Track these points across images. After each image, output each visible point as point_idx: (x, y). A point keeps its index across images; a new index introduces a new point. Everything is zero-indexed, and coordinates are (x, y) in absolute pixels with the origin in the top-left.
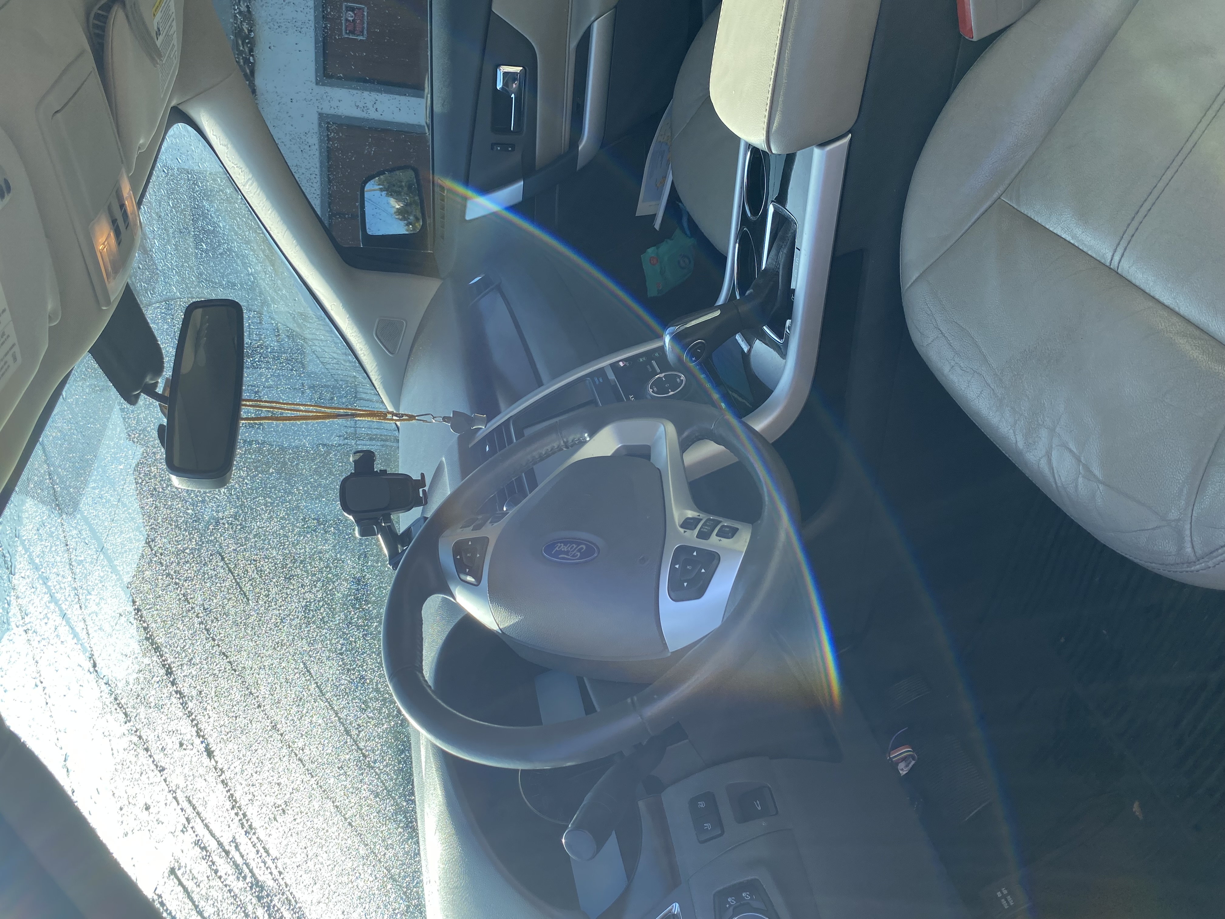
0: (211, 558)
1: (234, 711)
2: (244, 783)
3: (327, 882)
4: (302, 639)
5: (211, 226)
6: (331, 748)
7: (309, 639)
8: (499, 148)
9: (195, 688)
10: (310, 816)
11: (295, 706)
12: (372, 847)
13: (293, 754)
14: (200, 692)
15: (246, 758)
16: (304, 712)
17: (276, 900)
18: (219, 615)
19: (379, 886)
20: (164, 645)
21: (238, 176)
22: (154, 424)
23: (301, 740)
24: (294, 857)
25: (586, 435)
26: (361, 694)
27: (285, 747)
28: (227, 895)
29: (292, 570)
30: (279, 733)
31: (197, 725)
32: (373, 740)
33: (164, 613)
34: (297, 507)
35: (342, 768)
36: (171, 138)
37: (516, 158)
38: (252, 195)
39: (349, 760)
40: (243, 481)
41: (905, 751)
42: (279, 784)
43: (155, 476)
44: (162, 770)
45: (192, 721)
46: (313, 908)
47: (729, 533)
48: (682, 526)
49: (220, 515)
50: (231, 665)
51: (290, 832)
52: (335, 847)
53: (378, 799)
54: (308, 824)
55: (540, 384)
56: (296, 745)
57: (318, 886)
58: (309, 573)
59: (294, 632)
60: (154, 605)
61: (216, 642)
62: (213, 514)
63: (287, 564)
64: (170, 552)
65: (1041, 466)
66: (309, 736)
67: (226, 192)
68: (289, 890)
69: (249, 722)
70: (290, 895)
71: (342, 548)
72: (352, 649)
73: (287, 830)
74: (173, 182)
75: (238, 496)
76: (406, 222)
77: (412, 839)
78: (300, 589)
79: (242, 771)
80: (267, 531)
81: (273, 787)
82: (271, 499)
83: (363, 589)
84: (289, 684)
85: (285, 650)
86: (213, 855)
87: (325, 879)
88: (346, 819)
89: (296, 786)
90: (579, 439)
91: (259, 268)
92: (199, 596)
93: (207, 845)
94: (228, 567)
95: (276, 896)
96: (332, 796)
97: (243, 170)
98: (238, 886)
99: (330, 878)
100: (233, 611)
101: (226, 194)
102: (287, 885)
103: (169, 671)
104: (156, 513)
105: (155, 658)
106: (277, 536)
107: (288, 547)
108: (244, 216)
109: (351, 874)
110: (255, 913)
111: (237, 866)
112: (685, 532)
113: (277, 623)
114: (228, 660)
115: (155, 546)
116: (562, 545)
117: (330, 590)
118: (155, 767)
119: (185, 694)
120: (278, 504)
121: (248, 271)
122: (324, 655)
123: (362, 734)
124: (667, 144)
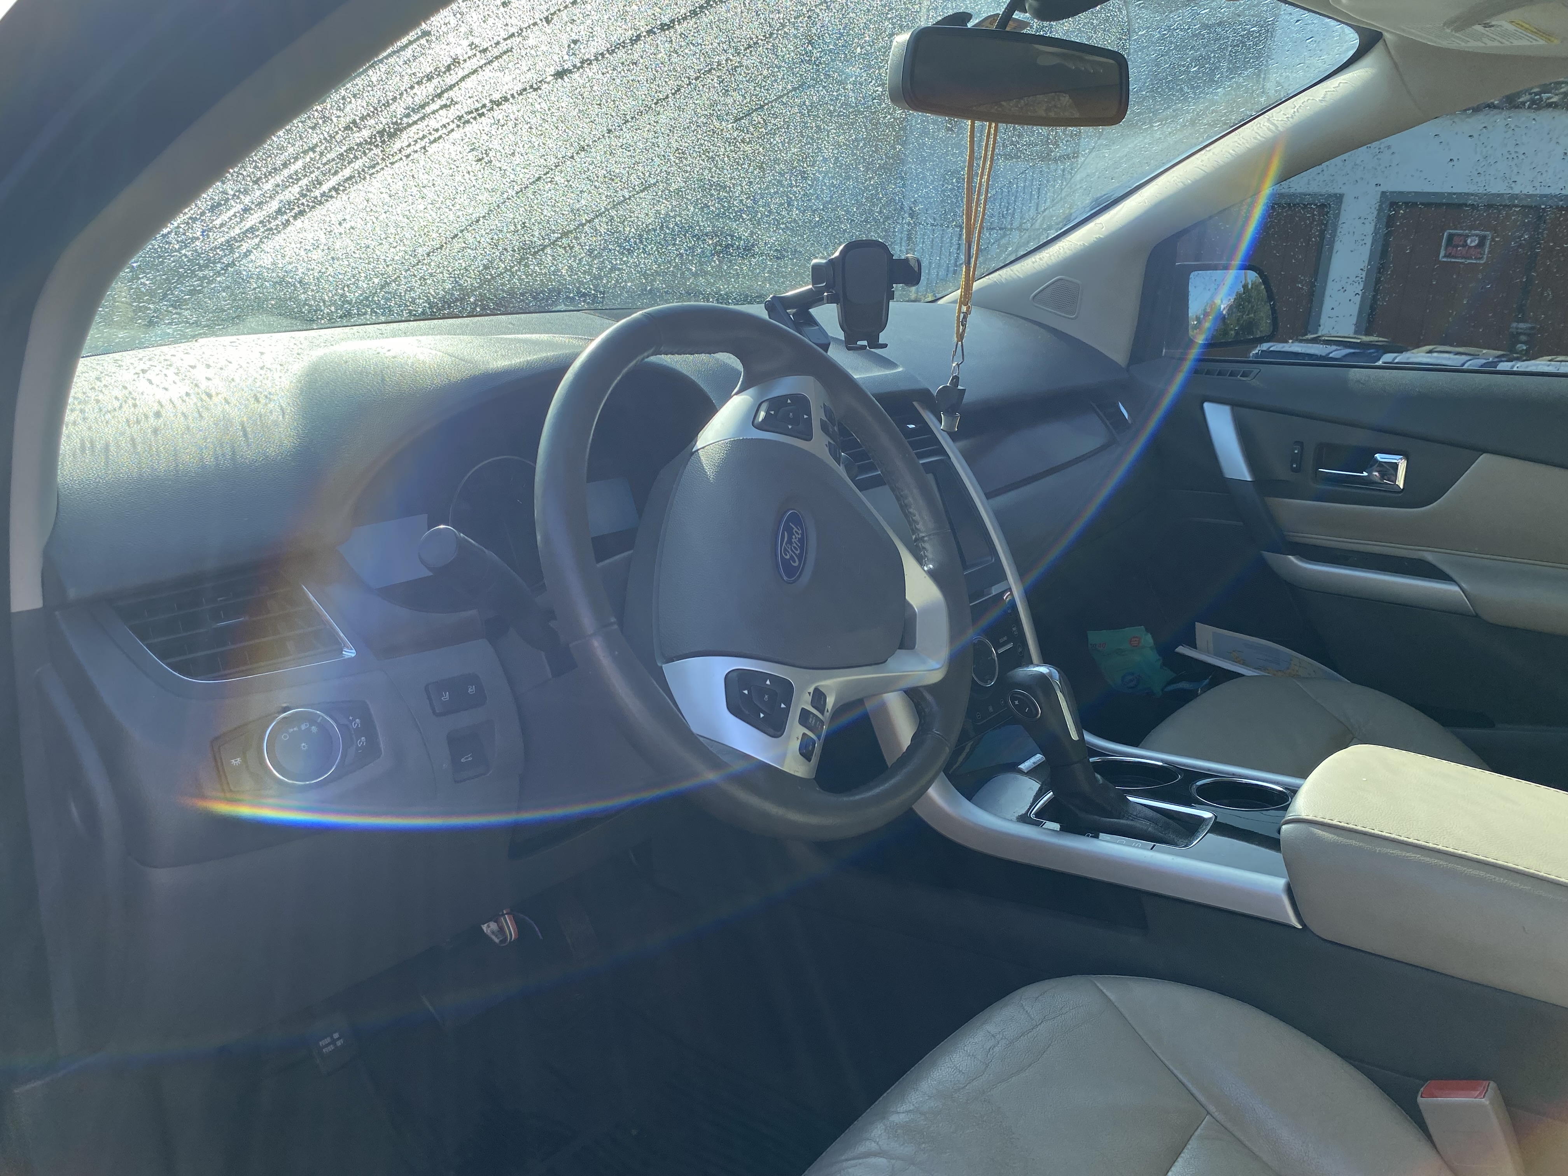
0: (798, 75)
1: (607, 102)
2: (520, 114)
3: (390, 209)
4: (685, 182)
5: (1219, 78)
6: (549, 215)
7: (683, 189)
8: (1296, 451)
9: (642, 57)
10: (470, 190)
11: (605, 172)
12: (425, 262)
13: (546, 170)
14: (636, 63)
15: (549, 116)
16: (596, 183)
17: (376, 151)
18: (726, 84)
19: (378, 270)
20: (698, 21)
21: (1282, 112)
22: (972, 8)
23: (563, 180)
24: (424, 171)
25: (931, 566)
26: (610, 250)
27: (556, 161)
28: (390, 95)
29: (772, 170)
30: (575, 154)
31: (597, 59)
32: (553, 263)
33: (737, 21)
34: (848, 178)
35: (523, 228)
36: (1340, 31)
37: (1282, 472)
38: (1255, 128)
39: (532, 235)
40: (890, 114)
41: (511, 930)
42: (513, 154)
43: (907, 9)
44: (548, 21)
45: (602, 54)
46: (362, 194)
47: (805, 752)
48: (816, 690)
49: (849, 86)
50: (664, 99)
51: (455, 167)
52: (430, 218)
53: (481, 268)
54: (462, 188)
55: (989, 496)
56: (557, 173)
57: (387, 199)
58: (765, 190)
59: (695, 172)
60: (748, 10)
61: (694, 81)
62: (852, 77)
63: (779, 164)
64: (811, 27)
65: (868, 1143)
66: (566, 189)
67: (1262, 97)
68: (387, 166)
69: (592, 119)
70: (380, 167)
71: (792, 230)
72: (666, 241)
73: (457, 163)
75: (871, 106)
77: (429, 308)
78: (747, 179)
79: (533, 112)
80: (822, 141)
81: (511, 147)
82: (862, 147)
83: (738, 255)
84: (632, 166)
85: (674, 162)
86: (439, 79)
87: (394, 207)
88: (462, 231)
89: (508, 174)
90: (926, 556)
91: (1158, 135)
92: (752, 62)
93: (452, 72)
94: (784, 95)
95: (382, 151)
96: (492, 215)
97: (1290, 119)
98: (399, 108)
99: (395, 213)
100: (730, 101)
101: (1259, 96)
102: (392, 164)
103: (666, 27)
104: (861, 10)
105: (683, 11)
106: (815, 153)
107: (801, 165)
108: (1227, 118)
109: (397, 237)
110: (365, 127)
111: (423, 107)
112: (809, 693)
113: (709, 152)
114: (670, 95)
115: (821, 10)
116: (800, 536)
117: (741, 216)
118: (552, 12)
119: (635, 46)
120: (856, 154)
121: (1156, 122)
122: (662, 207)
123: (562, 251)
124: (1288, 668)
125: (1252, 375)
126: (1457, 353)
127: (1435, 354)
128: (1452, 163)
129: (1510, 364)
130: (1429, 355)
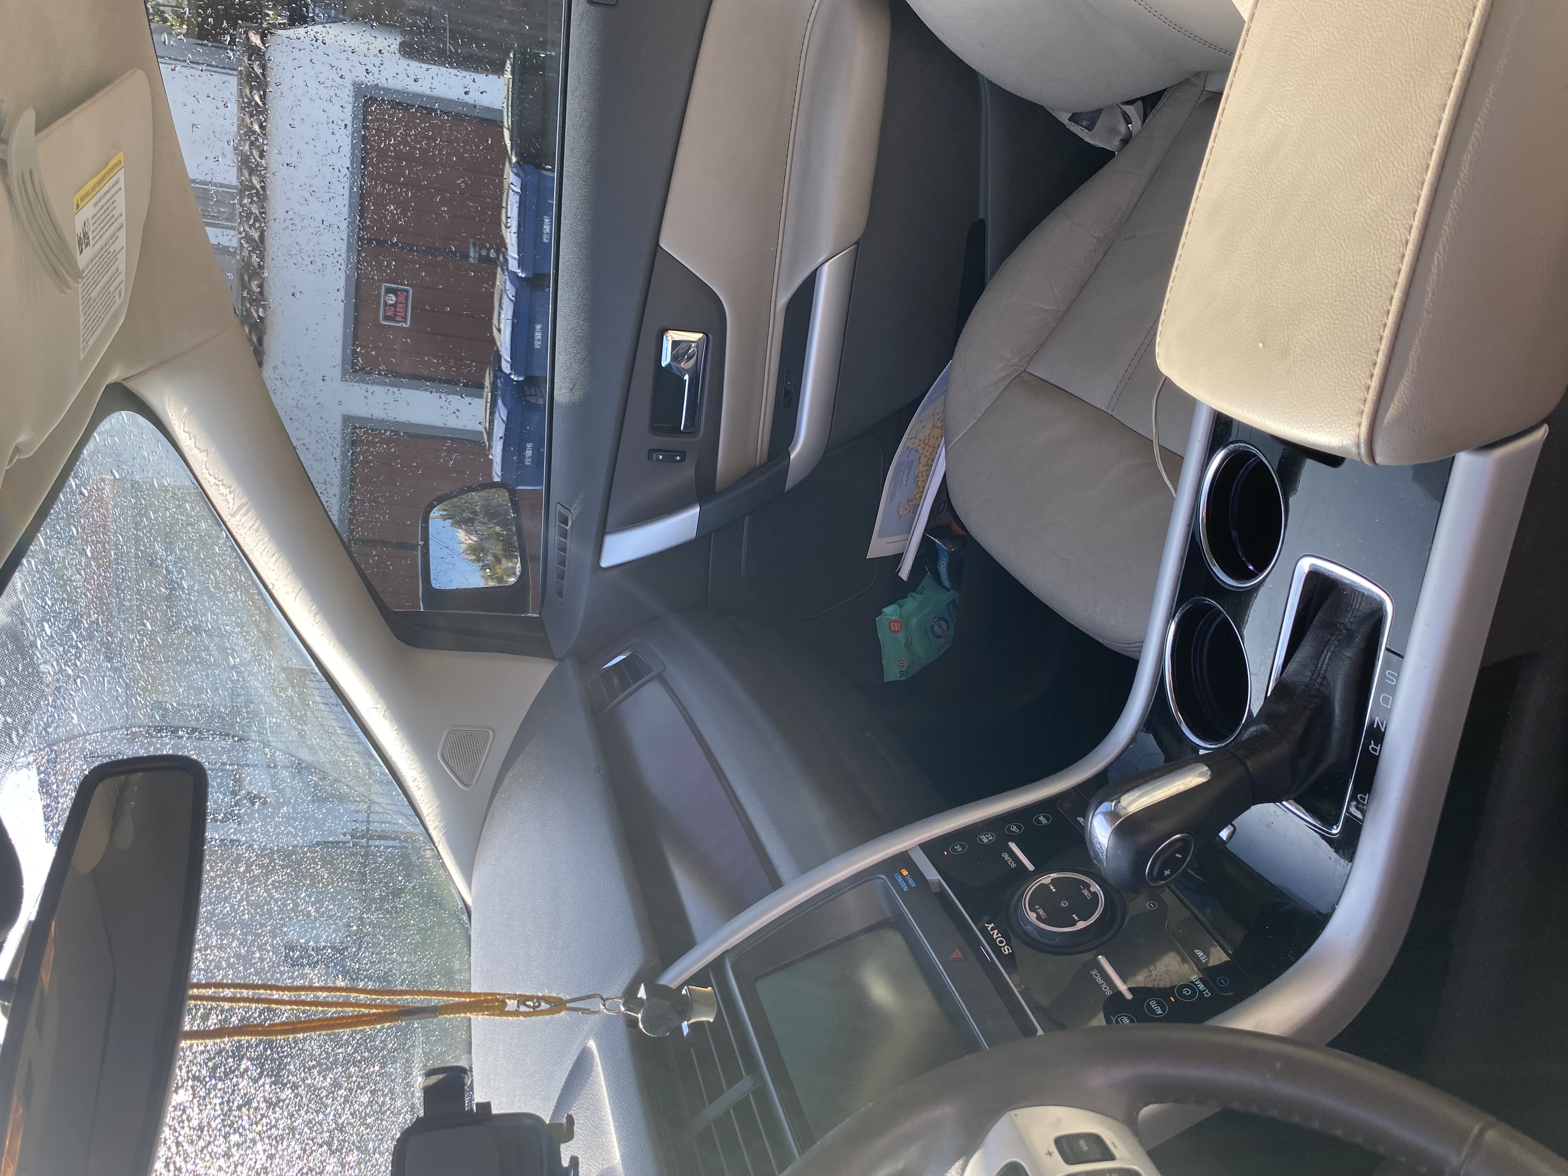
8: (661, 457)
37: (686, 473)
67: (199, 528)
74: (99, 511)
76: (481, 564)
91: (248, 656)
101: (198, 531)
108: (228, 566)
124: (917, 451)
125: (564, 511)
126: (501, 307)
127: (502, 326)
128: (298, 295)
129: (510, 260)
130: (502, 332)
